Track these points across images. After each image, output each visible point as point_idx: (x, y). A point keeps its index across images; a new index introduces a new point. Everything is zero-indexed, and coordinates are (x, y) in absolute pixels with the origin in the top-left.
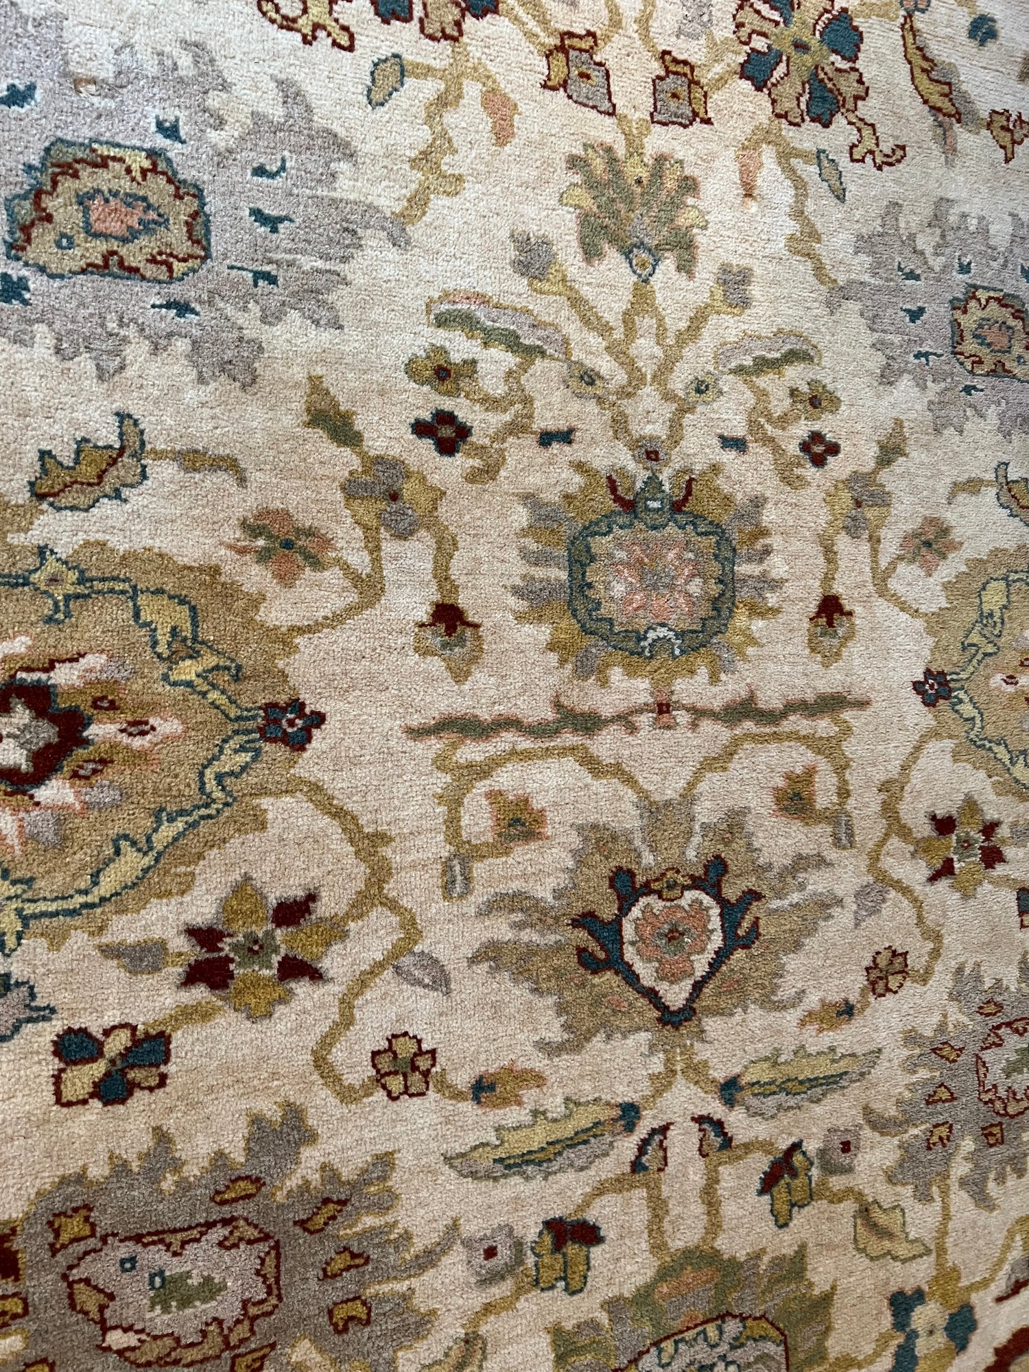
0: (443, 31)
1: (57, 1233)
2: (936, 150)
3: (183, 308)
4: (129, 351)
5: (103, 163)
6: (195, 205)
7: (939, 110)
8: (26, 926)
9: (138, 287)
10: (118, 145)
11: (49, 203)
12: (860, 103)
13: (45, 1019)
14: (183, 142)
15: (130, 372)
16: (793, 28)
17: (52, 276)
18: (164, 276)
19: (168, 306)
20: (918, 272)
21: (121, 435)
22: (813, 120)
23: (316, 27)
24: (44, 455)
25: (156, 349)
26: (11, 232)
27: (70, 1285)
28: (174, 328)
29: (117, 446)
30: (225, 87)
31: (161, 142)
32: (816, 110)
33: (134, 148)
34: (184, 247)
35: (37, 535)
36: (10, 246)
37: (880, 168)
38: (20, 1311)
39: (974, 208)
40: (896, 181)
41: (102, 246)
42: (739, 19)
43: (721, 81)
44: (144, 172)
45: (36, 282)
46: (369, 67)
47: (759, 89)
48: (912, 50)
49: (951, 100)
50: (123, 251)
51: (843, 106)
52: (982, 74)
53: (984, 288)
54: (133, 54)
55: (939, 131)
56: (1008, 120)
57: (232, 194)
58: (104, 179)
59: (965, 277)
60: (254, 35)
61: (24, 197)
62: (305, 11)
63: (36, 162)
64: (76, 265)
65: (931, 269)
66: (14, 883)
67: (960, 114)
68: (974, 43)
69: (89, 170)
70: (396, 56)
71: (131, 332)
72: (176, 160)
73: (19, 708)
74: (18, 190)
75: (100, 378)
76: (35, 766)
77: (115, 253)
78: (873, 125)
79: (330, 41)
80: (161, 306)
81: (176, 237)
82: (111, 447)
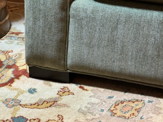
2: (63, 108)
7: (51, 105)
40: (68, 119)
48: (31, 107)
49: (49, 102)
55: (57, 106)
56: (61, 91)
59: (105, 111)
65: (99, 118)
67: (55, 101)
68: (35, 93)
78: (49, 120)
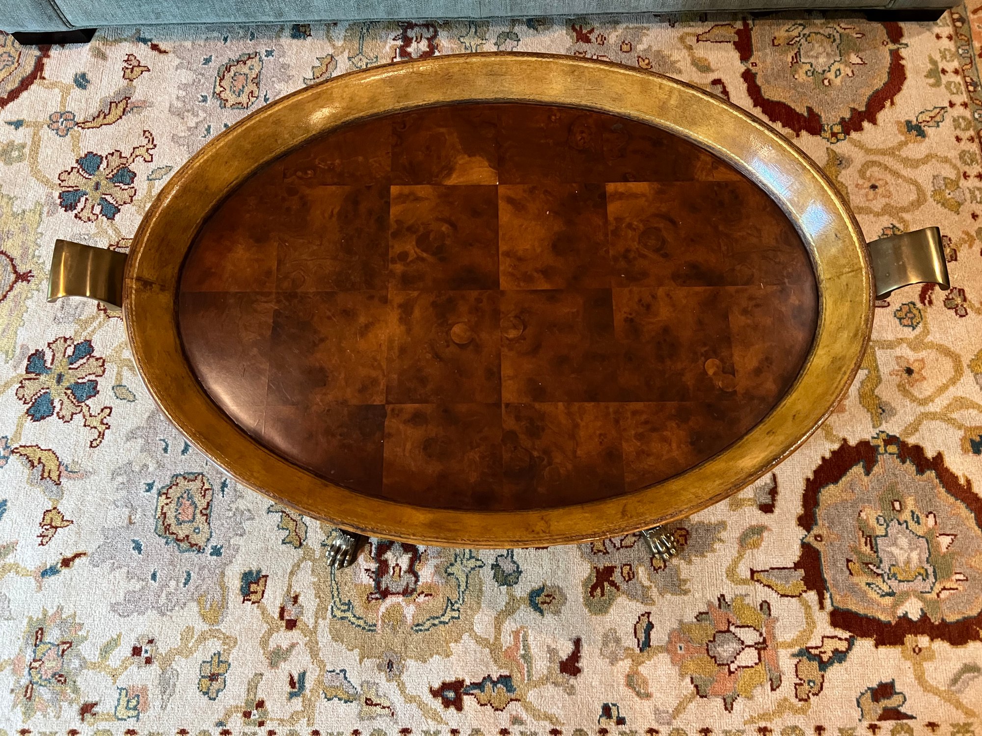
0: (101, 366)
1: (599, 551)
2: (145, 113)
3: (224, 485)
4: (242, 507)
5: (164, 514)
6: (181, 478)
7: (124, 109)
8: (473, 557)
9: (215, 503)
10: (157, 508)
11: (181, 536)
12: (123, 155)
14: (154, 482)
15: (251, 507)
16: (88, 190)
17: (211, 536)
18: (211, 492)
19: (223, 491)
20: (206, 126)
21: (276, 512)
22: (133, 182)
23: (102, 423)
24: (284, 542)
25: (242, 497)
26: (194, 551)
27: (622, 547)
28: (232, 489)
29: (281, 514)
30: (130, 463)
31: (154, 491)
32: (128, 180)
33: (157, 502)
34: (198, 483)
35: (317, 547)
36: (199, 551)
37: (155, 146)
38: (628, 567)
39: (174, 92)
40: (161, 136)
41: (198, 516)
42: (86, 219)
43: (116, 230)
44: (167, 498)
45: (213, 542)
46: (118, 401)
47: (119, 211)
48: (95, 124)
49: (119, 102)
50: (201, 508)
51: (125, 164)
52: (104, 83)
53: (214, 88)
54: (118, 500)
55: (135, 110)
56: (127, 68)
57: (175, 463)
58: (171, 514)
59: (209, 99)
60: (107, 450)
61: (179, 545)
62: (95, 428)
63: (165, 540)
64: (207, 527)
65: (205, 119)
66: (456, 561)
67: (126, 97)
68: (89, 86)
69: (167, 520)
70: (113, 388)
71: (234, 506)
72: (162, 485)
73: (386, 556)
74: (176, 548)
75: (253, 519)
76: (410, 551)
77: (201, 511)
78: (134, 149)
79: (108, 417)
80: (223, 494)
81: (194, 486)
82: (281, 516)
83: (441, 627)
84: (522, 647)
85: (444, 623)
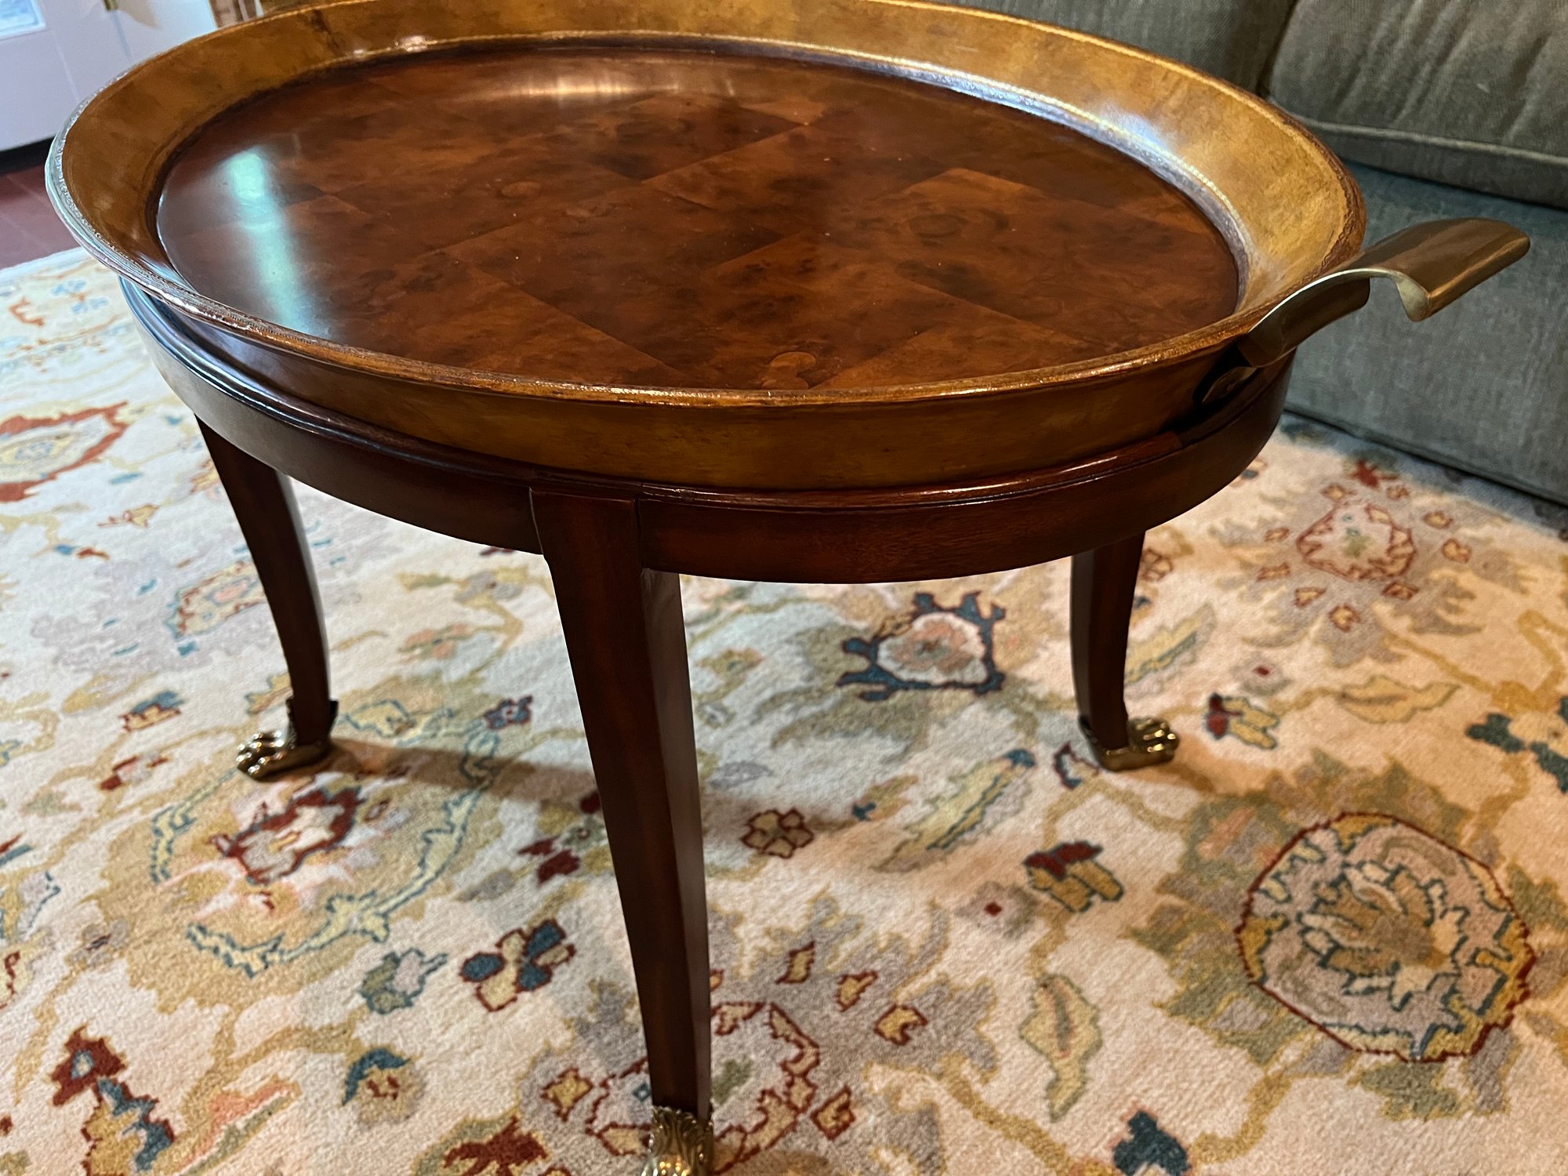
1: (556, 1100)
8: (387, 919)
11: (189, 609)
13: (441, 964)
17: (208, 632)
24: (249, 695)
26: (174, 632)
27: (599, 1136)
31: (240, 555)
36: (177, 636)
41: (231, 606)
44: (238, 570)
45: (200, 639)
50: (244, 601)
58: (216, 586)
61: (173, 616)
63: (173, 602)
64: (220, 620)
66: (361, 899)
69: (205, 586)
73: (305, 811)
74: (168, 615)
76: (335, 832)
83: (217, 964)
84: (250, 1116)
85: (229, 962)
